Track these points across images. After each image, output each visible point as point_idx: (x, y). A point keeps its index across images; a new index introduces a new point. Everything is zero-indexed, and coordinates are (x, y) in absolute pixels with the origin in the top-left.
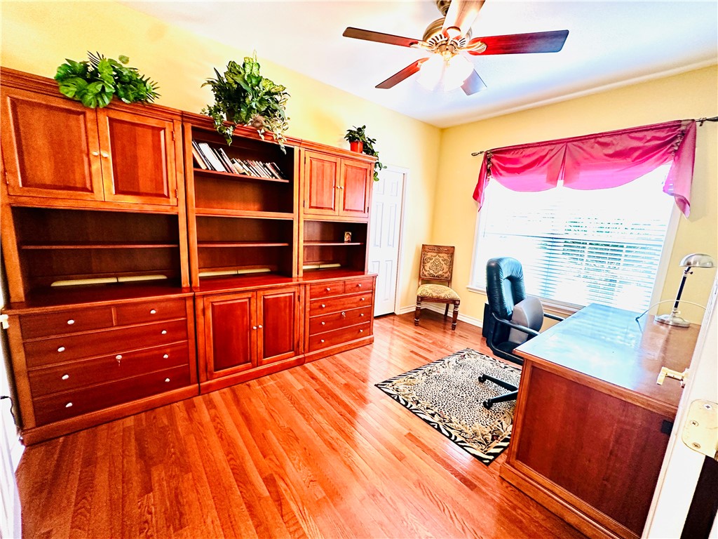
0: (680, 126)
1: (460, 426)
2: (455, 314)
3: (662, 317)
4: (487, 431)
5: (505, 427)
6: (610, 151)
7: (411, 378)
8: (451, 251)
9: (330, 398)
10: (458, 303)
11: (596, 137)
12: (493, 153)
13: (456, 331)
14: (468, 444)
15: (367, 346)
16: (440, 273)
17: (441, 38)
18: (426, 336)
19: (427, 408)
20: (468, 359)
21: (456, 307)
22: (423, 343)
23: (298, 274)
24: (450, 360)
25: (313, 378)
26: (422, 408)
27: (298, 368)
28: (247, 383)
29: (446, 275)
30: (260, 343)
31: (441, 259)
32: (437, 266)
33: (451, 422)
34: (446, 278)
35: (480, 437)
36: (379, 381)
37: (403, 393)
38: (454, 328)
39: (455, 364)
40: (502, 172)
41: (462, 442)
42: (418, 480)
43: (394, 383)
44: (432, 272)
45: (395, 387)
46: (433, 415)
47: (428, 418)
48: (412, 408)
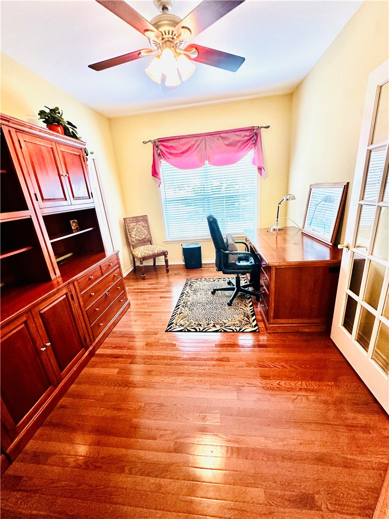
0: (254, 129)
1: (230, 322)
2: (166, 261)
3: (274, 227)
4: (242, 316)
5: (245, 309)
6: (227, 143)
7: (180, 313)
8: (144, 219)
9: (149, 361)
10: (166, 253)
11: (220, 134)
12: (159, 141)
13: (170, 273)
14: (243, 329)
15: (129, 310)
16: (143, 237)
17: (169, 34)
18: (157, 283)
19: (208, 324)
20: (194, 286)
21: (166, 257)
22: (161, 288)
23: (55, 274)
24: (187, 290)
25: (117, 358)
26: (205, 326)
27: (93, 359)
28: (58, 406)
29: (148, 237)
30: (53, 360)
31: (140, 226)
32: (139, 232)
33: (225, 324)
34: (148, 239)
35: (243, 321)
36: (166, 327)
37: (187, 325)
38: (168, 271)
39: (192, 292)
40: (168, 156)
41: (240, 329)
42: (246, 363)
43: (175, 322)
44: (137, 238)
45: (178, 324)
46: (214, 326)
47: (214, 329)
48: (201, 330)
